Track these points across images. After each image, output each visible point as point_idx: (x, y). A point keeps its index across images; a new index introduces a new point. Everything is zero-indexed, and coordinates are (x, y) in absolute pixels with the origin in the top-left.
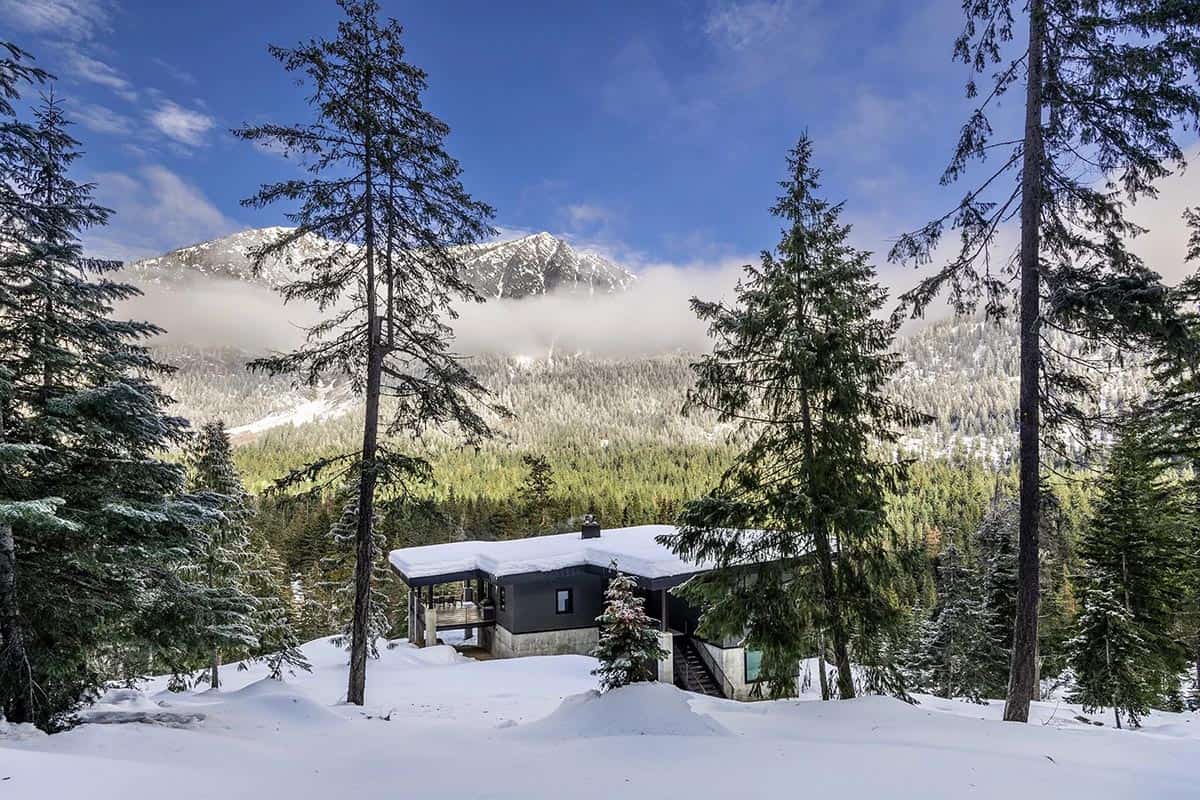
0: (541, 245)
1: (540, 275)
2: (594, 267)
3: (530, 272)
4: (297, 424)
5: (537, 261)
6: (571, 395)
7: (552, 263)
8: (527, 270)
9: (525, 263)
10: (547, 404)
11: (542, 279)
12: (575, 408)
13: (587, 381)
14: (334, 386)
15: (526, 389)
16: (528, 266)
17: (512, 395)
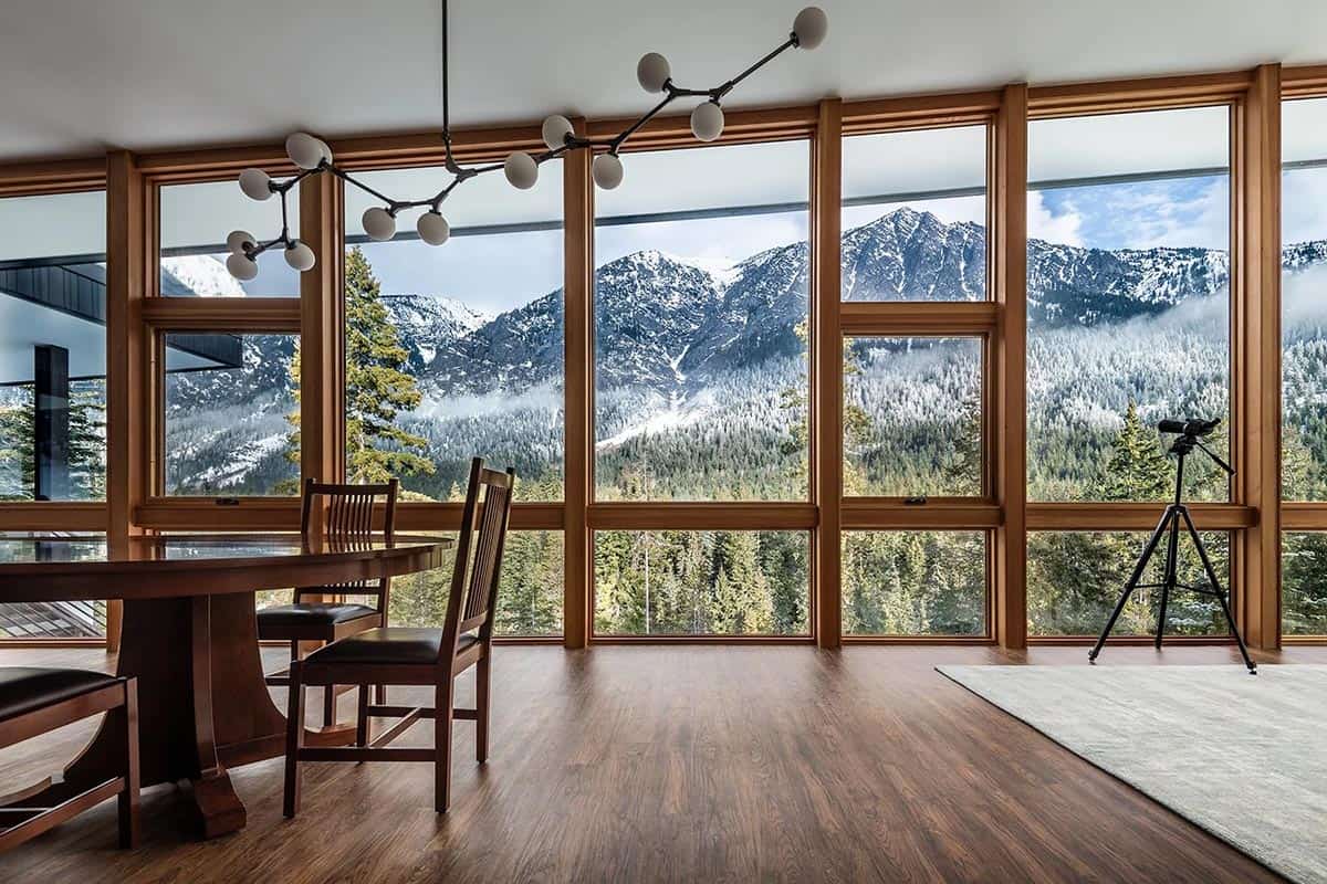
0: (902, 223)
1: (899, 257)
2: (966, 237)
3: (888, 254)
4: (650, 434)
5: (896, 242)
6: (934, 386)
7: (913, 240)
8: (884, 254)
9: (882, 245)
10: (904, 398)
11: (902, 260)
12: (938, 400)
13: (955, 367)
14: (686, 398)
15: (880, 383)
16: (885, 249)
17: (863, 391)
